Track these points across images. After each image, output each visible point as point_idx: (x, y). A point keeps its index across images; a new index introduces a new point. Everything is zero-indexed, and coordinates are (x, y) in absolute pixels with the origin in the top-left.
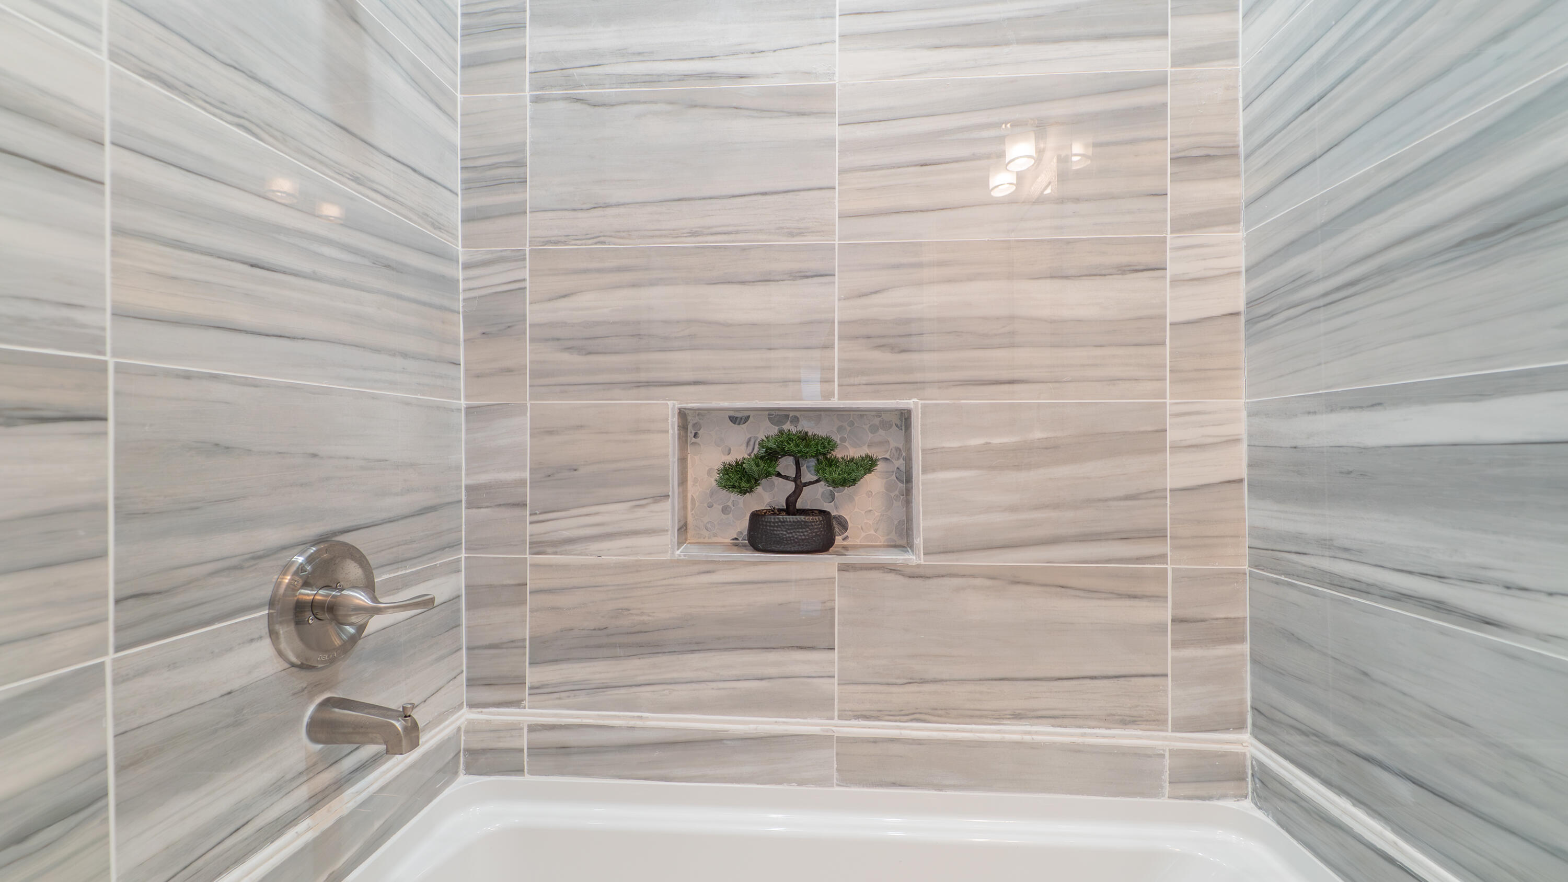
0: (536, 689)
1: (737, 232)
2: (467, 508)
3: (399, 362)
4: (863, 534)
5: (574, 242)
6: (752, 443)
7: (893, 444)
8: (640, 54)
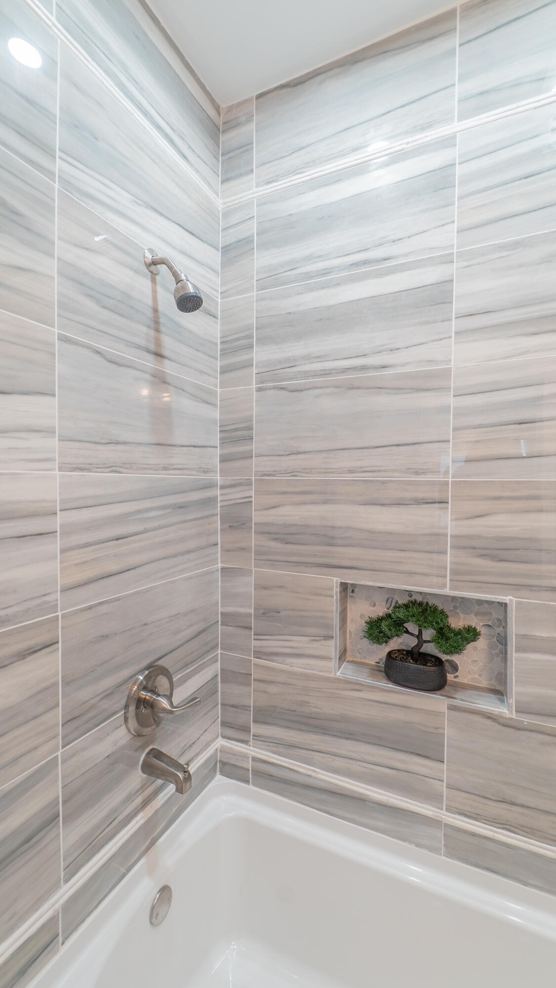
0: (256, 737)
2: (221, 625)
3: (187, 557)
5: (278, 475)
6: (390, 601)
7: (495, 616)
8: (318, 357)
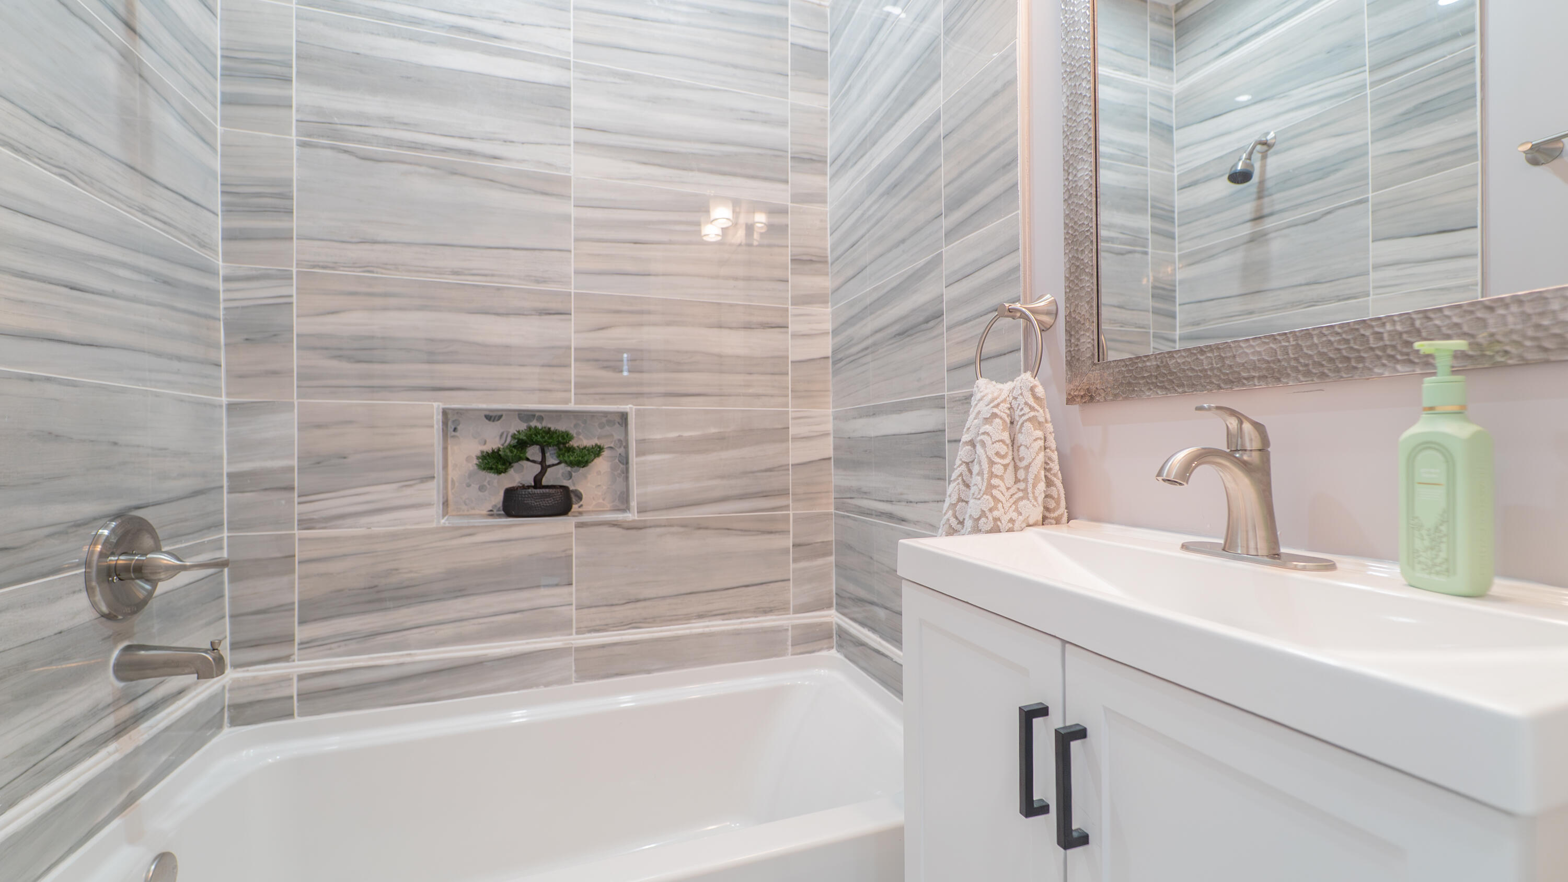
0: (305, 645)
1: (493, 275)
2: (229, 493)
3: (176, 365)
4: (594, 503)
5: (342, 269)
6: (504, 436)
7: (616, 437)
8: (405, 124)
